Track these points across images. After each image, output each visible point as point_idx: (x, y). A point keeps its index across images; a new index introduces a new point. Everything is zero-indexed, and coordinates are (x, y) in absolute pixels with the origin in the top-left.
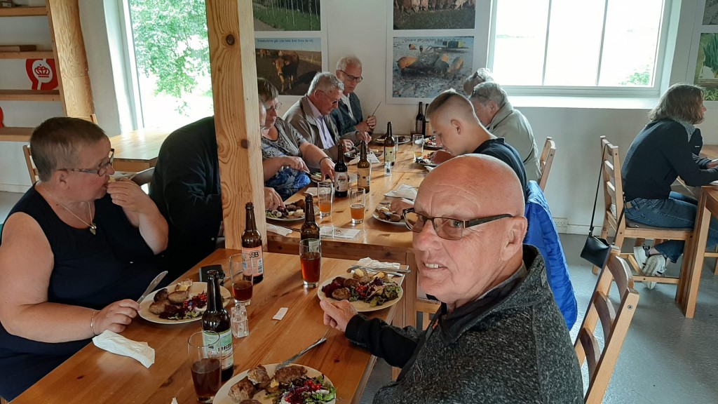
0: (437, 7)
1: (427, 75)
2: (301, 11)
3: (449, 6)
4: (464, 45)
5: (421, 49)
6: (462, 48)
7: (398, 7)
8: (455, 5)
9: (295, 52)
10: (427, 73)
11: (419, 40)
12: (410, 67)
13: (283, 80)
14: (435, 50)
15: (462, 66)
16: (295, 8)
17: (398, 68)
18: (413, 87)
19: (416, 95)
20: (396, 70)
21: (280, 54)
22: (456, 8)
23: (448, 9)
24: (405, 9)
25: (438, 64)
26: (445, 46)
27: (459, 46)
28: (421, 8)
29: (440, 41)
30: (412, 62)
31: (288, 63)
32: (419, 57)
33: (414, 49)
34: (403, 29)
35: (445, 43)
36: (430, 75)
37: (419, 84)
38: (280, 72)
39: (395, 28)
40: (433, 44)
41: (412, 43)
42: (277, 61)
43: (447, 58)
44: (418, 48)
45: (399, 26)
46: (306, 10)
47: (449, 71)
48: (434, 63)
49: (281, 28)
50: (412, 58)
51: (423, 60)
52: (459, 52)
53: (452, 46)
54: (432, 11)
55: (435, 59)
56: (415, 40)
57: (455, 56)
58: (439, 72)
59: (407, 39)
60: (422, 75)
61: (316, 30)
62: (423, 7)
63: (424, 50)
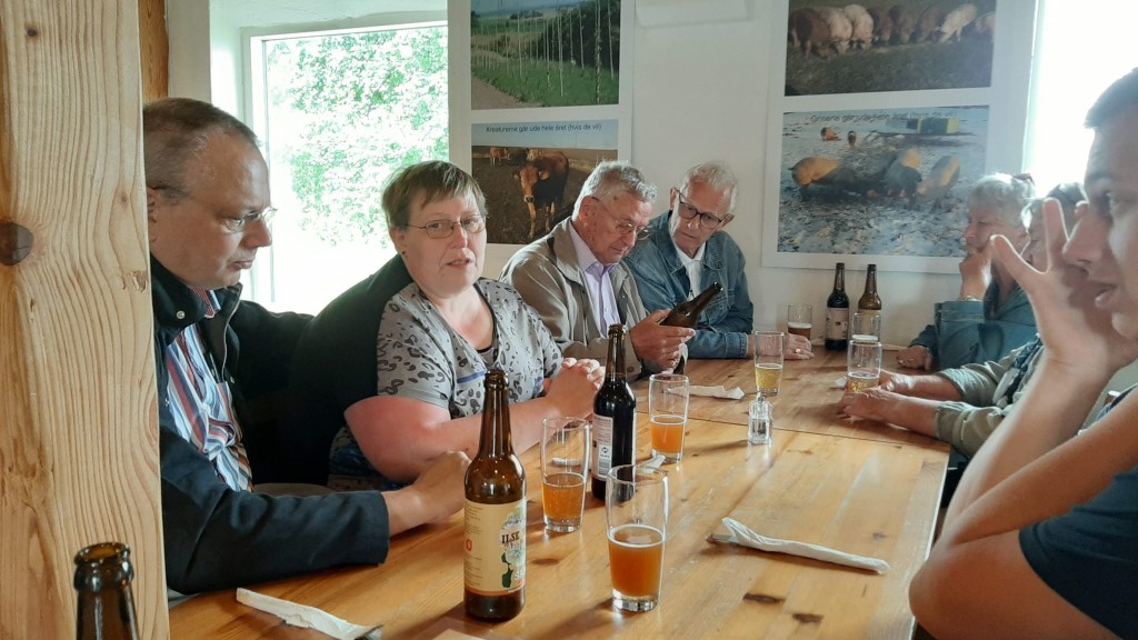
0: (895, 40)
1: (865, 200)
2: (579, 63)
3: (925, 35)
4: (964, 128)
5: (851, 139)
6: (957, 134)
7: (797, 44)
8: (940, 34)
9: (561, 152)
10: (864, 194)
11: (848, 117)
12: (823, 181)
13: (533, 213)
14: (886, 141)
15: (955, 177)
16: (566, 58)
17: (793, 184)
18: (827, 230)
19: (837, 247)
20: (789, 189)
21: (531, 156)
22: (944, 39)
23: (922, 44)
24: (814, 50)
25: (894, 174)
26: (912, 131)
27: (950, 130)
28: (855, 43)
29: (899, 118)
30: (826, 169)
31: (545, 176)
32: (847, 158)
33: (834, 138)
34: (807, 93)
35: (912, 124)
36: (873, 200)
37: (844, 222)
38: (528, 195)
39: (790, 91)
40: (882, 126)
42: (522, 173)
43: (918, 160)
44: (844, 136)
45: (798, 87)
46: (590, 61)
47: (921, 189)
48: (884, 171)
49: (537, 100)
50: (829, 159)
51: (856, 164)
52: (949, 144)
53: (930, 131)
54: (883, 50)
55: (886, 163)
56: (837, 118)
57: (939, 153)
58: (895, 194)
59: (816, 118)
60: (853, 200)
61: (609, 103)
62: (860, 42)
63: (858, 142)
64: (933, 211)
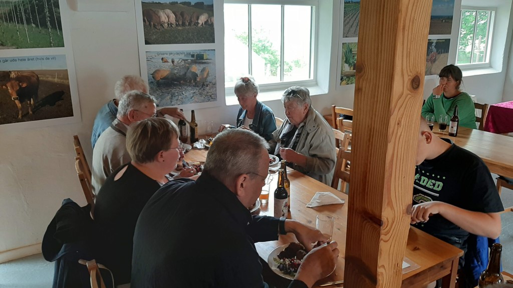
0: (183, 24)
1: (180, 85)
2: (37, 26)
3: (193, 23)
4: (208, 57)
5: (173, 62)
6: (207, 59)
7: (148, 23)
8: (198, 23)
9: (33, 72)
10: (180, 82)
11: (171, 54)
12: (165, 78)
13: (19, 105)
14: (185, 62)
15: (208, 74)
16: (28, 23)
17: (153, 80)
19: (173, 103)
20: (152, 82)
21: (13, 75)
22: (200, 25)
23: (193, 27)
24: (154, 26)
25: (189, 75)
26: (193, 59)
27: (204, 58)
28: (170, 24)
29: (188, 54)
30: (165, 74)
31: (24, 85)
32: (172, 69)
33: (166, 62)
34: (154, 44)
35: (193, 56)
36: (183, 84)
37: (174, 94)
38: (14, 96)
39: (147, 43)
40: (182, 56)
41: (164, 56)
42: (9, 85)
43: (196, 69)
44: (170, 61)
45: (150, 41)
46: (44, 25)
47: (198, 80)
48: (186, 73)
49: (13, 45)
51: (176, 71)
52: (205, 63)
53: (199, 58)
54: (180, 28)
55: (186, 71)
57: (202, 66)
58: (190, 82)
59: (159, 53)
61: (58, 46)
62: (171, 24)
63: (175, 63)
64: (202, 87)
